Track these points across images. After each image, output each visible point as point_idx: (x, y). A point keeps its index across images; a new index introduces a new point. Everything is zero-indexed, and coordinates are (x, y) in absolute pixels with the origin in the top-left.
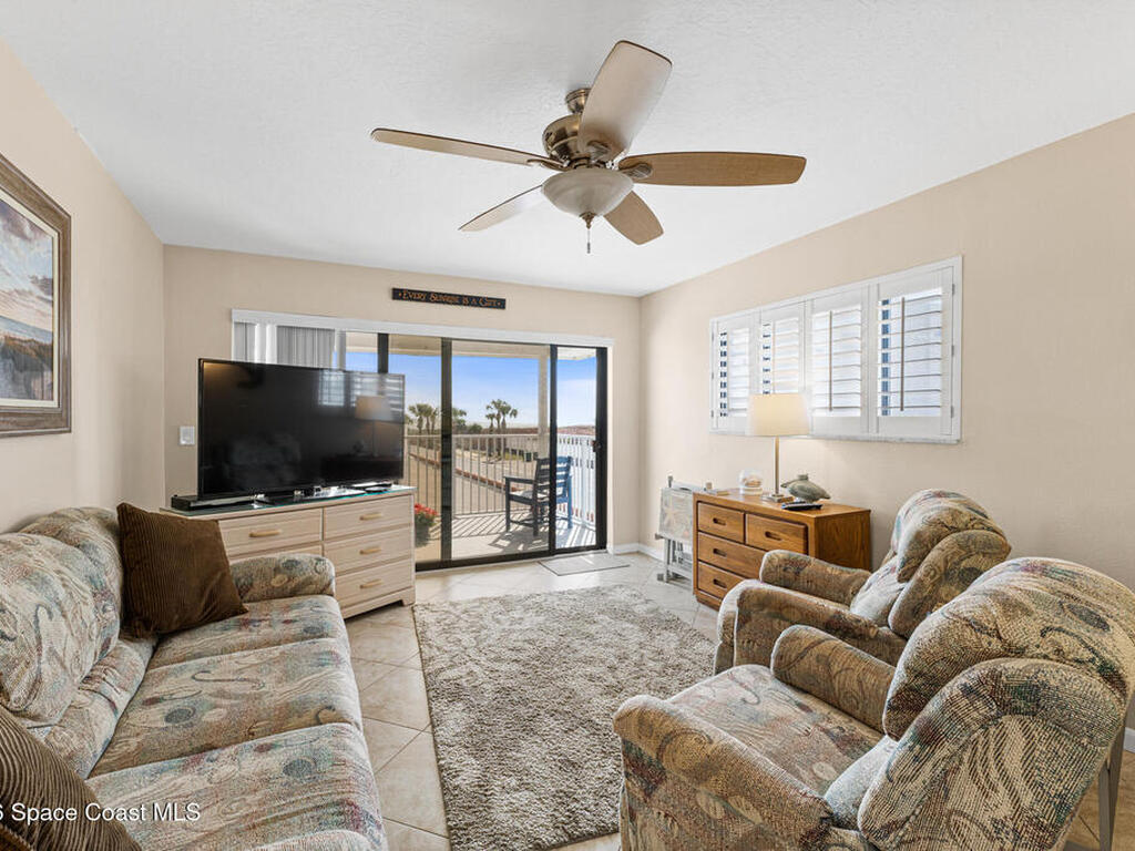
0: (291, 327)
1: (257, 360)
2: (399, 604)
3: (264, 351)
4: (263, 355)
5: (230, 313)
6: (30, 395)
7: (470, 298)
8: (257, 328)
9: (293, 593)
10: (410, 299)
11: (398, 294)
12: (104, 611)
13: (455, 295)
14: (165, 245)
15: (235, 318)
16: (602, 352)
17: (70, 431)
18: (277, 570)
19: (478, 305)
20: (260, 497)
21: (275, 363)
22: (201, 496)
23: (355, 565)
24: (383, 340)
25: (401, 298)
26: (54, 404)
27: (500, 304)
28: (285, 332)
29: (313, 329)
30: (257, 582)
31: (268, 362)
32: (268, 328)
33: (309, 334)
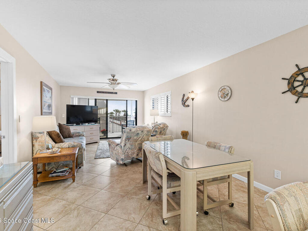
0: (80, 98)
1: (74, 104)
2: (97, 142)
3: (76, 103)
4: (75, 104)
5: (70, 96)
7: (111, 92)
8: (75, 98)
9: (79, 136)
10: (100, 93)
11: (98, 92)
13: (108, 92)
14: (60, 86)
15: (71, 97)
16: (136, 101)
18: (77, 133)
20: (75, 124)
21: (77, 105)
22: (67, 124)
23: (89, 135)
27: (116, 93)
28: (79, 99)
29: (84, 98)
30: (75, 134)
31: (76, 105)
32: (76, 98)
33: (83, 99)
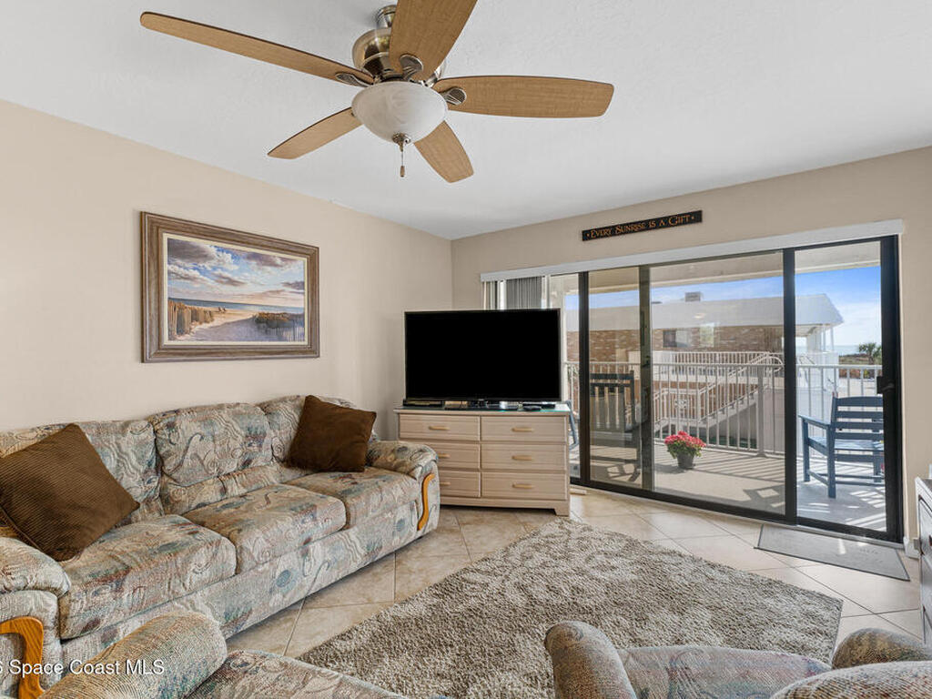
0: (516, 280)
2: (551, 511)
5: (480, 277)
6: (280, 339)
7: (657, 221)
10: (597, 237)
11: (587, 235)
12: (250, 445)
13: (641, 222)
14: (452, 241)
15: (482, 279)
17: (319, 356)
19: (668, 226)
22: (407, 399)
23: (505, 466)
24: (584, 278)
25: (590, 238)
26: (306, 343)
27: (695, 217)
29: (529, 278)
30: (382, 456)
